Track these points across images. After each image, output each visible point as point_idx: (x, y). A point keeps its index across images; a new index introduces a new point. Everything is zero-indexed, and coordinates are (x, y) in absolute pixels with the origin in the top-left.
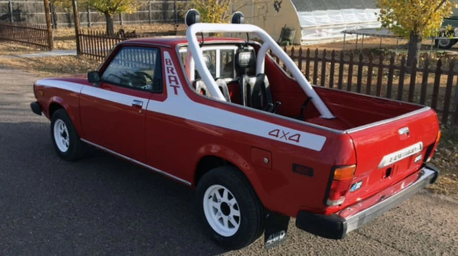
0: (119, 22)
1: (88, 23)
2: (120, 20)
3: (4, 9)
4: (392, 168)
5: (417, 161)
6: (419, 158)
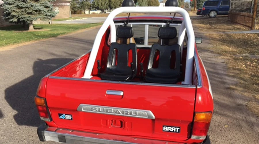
3: (248, 5)
4: (123, 122)
5: (169, 131)
6: (172, 129)
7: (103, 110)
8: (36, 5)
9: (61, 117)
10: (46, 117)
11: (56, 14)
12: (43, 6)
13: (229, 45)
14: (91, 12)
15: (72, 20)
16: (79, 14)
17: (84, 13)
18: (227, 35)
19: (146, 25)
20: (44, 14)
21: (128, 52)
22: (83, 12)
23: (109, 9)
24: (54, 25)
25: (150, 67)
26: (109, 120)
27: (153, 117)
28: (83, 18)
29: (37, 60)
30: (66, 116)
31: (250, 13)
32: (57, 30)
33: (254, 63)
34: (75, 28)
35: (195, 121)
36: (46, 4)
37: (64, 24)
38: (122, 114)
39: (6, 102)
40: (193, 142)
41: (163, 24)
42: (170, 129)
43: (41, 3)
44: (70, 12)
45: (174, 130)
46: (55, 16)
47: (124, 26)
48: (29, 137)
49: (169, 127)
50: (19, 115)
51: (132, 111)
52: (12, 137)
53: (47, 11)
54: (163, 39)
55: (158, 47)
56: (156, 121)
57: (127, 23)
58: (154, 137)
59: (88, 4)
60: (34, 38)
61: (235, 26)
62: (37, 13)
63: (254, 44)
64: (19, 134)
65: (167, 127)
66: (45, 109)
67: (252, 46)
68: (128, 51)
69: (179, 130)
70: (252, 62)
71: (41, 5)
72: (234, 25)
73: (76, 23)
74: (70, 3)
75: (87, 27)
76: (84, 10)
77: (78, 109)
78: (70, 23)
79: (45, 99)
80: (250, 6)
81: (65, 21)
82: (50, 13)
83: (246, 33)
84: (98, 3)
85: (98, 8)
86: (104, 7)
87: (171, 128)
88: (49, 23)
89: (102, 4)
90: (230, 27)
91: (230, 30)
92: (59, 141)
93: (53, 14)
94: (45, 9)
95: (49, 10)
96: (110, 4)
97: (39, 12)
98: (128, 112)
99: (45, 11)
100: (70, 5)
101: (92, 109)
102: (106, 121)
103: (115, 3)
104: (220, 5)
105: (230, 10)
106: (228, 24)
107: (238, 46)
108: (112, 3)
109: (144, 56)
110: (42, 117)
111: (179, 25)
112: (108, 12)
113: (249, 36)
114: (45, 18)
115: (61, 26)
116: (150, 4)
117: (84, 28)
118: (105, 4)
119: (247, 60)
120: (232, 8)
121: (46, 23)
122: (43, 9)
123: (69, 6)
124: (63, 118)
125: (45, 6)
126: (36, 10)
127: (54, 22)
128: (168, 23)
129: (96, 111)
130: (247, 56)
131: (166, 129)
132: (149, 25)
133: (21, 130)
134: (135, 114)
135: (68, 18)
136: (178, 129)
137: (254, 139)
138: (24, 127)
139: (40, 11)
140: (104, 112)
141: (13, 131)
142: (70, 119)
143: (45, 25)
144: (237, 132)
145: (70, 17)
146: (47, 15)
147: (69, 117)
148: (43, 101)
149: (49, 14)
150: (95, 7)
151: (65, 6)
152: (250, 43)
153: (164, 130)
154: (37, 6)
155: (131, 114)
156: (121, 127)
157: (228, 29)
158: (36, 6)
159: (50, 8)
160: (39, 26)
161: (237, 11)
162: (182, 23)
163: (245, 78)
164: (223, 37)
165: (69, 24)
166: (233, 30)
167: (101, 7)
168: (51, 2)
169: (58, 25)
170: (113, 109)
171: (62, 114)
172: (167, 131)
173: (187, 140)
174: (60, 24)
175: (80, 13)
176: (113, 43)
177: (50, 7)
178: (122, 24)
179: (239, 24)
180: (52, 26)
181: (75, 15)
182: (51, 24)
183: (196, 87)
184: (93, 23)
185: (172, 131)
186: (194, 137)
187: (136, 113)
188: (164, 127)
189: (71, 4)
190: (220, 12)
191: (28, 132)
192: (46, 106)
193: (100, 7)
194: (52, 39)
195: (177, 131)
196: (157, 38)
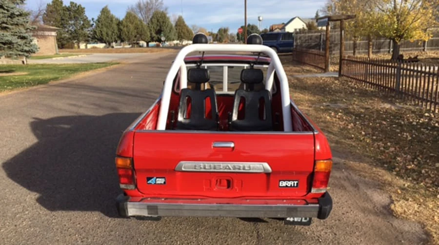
0: (422, 48)
1: (388, 50)
2: (424, 46)
3: (317, 40)
4: (231, 180)
5: (287, 186)
6: (289, 184)
7: (210, 166)
8: (3, 34)
9: (150, 182)
10: (130, 183)
11: (38, 49)
12: (16, 37)
13: (302, 92)
14: (90, 46)
15: (62, 58)
16: (68, 48)
17: (79, 47)
18: (297, 79)
19: (224, 67)
20: (17, 49)
21: (204, 101)
22: (76, 45)
23: (119, 42)
24: (31, 65)
25: (235, 117)
26: (213, 180)
27: (269, 170)
28: (80, 54)
29: (34, 120)
30: (157, 179)
31: (320, 49)
32: (40, 73)
33: (340, 114)
34: (71, 70)
35: (316, 170)
36: (21, 33)
37: (49, 65)
38: (234, 169)
39: (13, 182)
40: (312, 197)
41: (246, 66)
42: (287, 184)
43: (13, 31)
44: (57, 45)
45: (291, 185)
46: (36, 52)
47: (197, 68)
48: (75, 224)
49: (286, 182)
50: (44, 198)
51: (246, 165)
52: (48, 227)
53: (24, 45)
54: (246, 83)
55: (243, 93)
56: (271, 175)
57: (201, 64)
58: (267, 197)
59: (84, 34)
60: (5, 86)
61: (304, 68)
62: (6, 46)
63: (333, 91)
64: (57, 222)
65: (284, 181)
66: (130, 172)
67: (331, 93)
68: (205, 98)
69: (297, 184)
70: (336, 112)
71: (12, 35)
72: (301, 67)
73: (69, 63)
74: (55, 32)
75: (91, 69)
76: (78, 44)
77: (177, 168)
78: (58, 63)
79: (131, 159)
80: (318, 40)
81: (50, 59)
82: (29, 47)
83: (319, 77)
84: (101, 32)
85: (101, 40)
86: (112, 38)
87: (288, 182)
88: (23, 62)
89: (107, 34)
90: (297, 68)
91: (299, 72)
92: (149, 214)
93: (33, 49)
94: (19, 40)
95: (26, 43)
96: (120, 34)
97: (9, 46)
98: (240, 167)
99: (19, 44)
100: (56, 35)
101: (195, 166)
102: (210, 181)
103: (128, 32)
104: (281, 39)
105: (294, 47)
106: (294, 65)
107: (314, 94)
108: (124, 33)
109: (223, 105)
110: (123, 184)
111: (265, 66)
112: (117, 46)
113: (324, 79)
114: (19, 55)
115: (45, 67)
116: (181, 35)
117: (86, 70)
118: (114, 34)
119: (330, 110)
120: (297, 43)
121: (18, 63)
122: (16, 41)
123: (54, 36)
124: (153, 183)
125: (20, 36)
126: (4, 42)
127: (31, 62)
128: (252, 64)
129: (201, 168)
130: (328, 106)
131: (283, 184)
132: (229, 67)
133: (58, 217)
134: (248, 169)
135: (53, 54)
136: (296, 182)
137: (363, 200)
138: (60, 214)
139: (11, 43)
140: (211, 169)
141: (46, 219)
142: (163, 183)
143: (16, 66)
144: (342, 193)
145: (57, 54)
146: (23, 49)
147: (160, 181)
148: (128, 161)
149: (27, 49)
150: (96, 38)
151: (48, 36)
152: (327, 89)
153: (281, 185)
154: (7, 36)
155: (244, 169)
156: (229, 186)
157: (296, 71)
158: (5, 35)
159: (29, 40)
160: (5, 67)
161: (303, 47)
162: (270, 64)
163: (334, 132)
164: (293, 82)
165: (57, 65)
166: (303, 73)
167: (106, 38)
168: (28, 30)
169: (39, 66)
170: (222, 165)
171: (152, 178)
172: (284, 187)
173: (305, 195)
174: (42, 65)
175: (72, 47)
176: (184, 90)
177: (29, 37)
178: (193, 65)
179: (308, 64)
180: (29, 67)
181: (64, 50)
182: (27, 64)
183: (314, 133)
184: (98, 63)
185: (289, 185)
186: (314, 191)
187: (249, 167)
188: (281, 182)
189: (57, 33)
190: (281, 49)
191: (69, 219)
192: (132, 168)
193: (104, 39)
194: (40, 87)
195: (295, 185)
196: (239, 82)
